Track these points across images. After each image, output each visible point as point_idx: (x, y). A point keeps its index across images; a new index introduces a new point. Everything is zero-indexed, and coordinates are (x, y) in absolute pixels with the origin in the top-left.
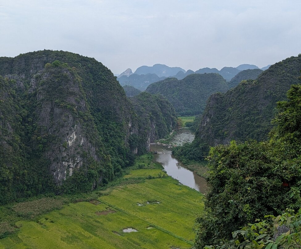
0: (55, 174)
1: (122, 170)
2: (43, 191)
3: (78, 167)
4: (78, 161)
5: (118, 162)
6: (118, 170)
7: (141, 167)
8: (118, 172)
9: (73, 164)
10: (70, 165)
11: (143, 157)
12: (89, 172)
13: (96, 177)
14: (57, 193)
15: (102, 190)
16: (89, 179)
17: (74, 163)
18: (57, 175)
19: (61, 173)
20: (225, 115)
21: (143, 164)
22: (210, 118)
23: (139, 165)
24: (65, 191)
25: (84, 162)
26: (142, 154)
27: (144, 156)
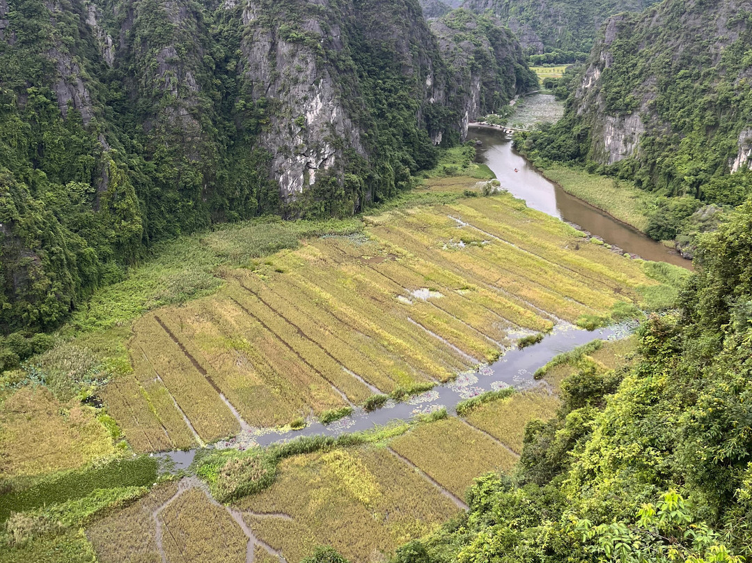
0: (281, 179)
1: (411, 177)
2: (259, 212)
3: (326, 168)
4: (326, 156)
5: (405, 162)
6: (404, 178)
7: (449, 173)
8: (403, 180)
9: (316, 162)
10: (311, 162)
11: (451, 151)
12: (347, 179)
13: (360, 188)
14: (287, 214)
15: (371, 214)
16: (347, 193)
17: (318, 158)
18: (286, 182)
19: (294, 177)
20: (635, 65)
21: (453, 165)
22: (601, 70)
23: (445, 168)
24: (301, 214)
25: (337, 158)
26: (452, 146)
27: (456, 151)
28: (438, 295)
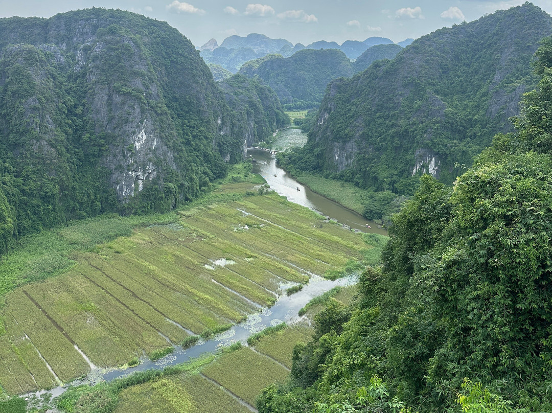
0: (118, 188)
1: (210, 184)
2: (102, 211)
3: (151, 179)
4: (150, 171)
5: (205, 173)
6: (205, 184)
7: (235, 180)
8: (205, 186)
9: (143, 175)
10: (139, 175)
11: (236, 166)
12: (166, 186)
13: (175, 192)
14: (123, 212)
15: (184, 210)
16: (166, 196)
17: (144, 173)
18: (121, 189)
19: (128, 186)
20: (349, 110)
21: (238, 175)
22: (329, 113)
23: (233, 177)
24: (133, 211)
25: (158, 172)
26: (237, 163)
27: (240, 166)
28: (232, 263)
